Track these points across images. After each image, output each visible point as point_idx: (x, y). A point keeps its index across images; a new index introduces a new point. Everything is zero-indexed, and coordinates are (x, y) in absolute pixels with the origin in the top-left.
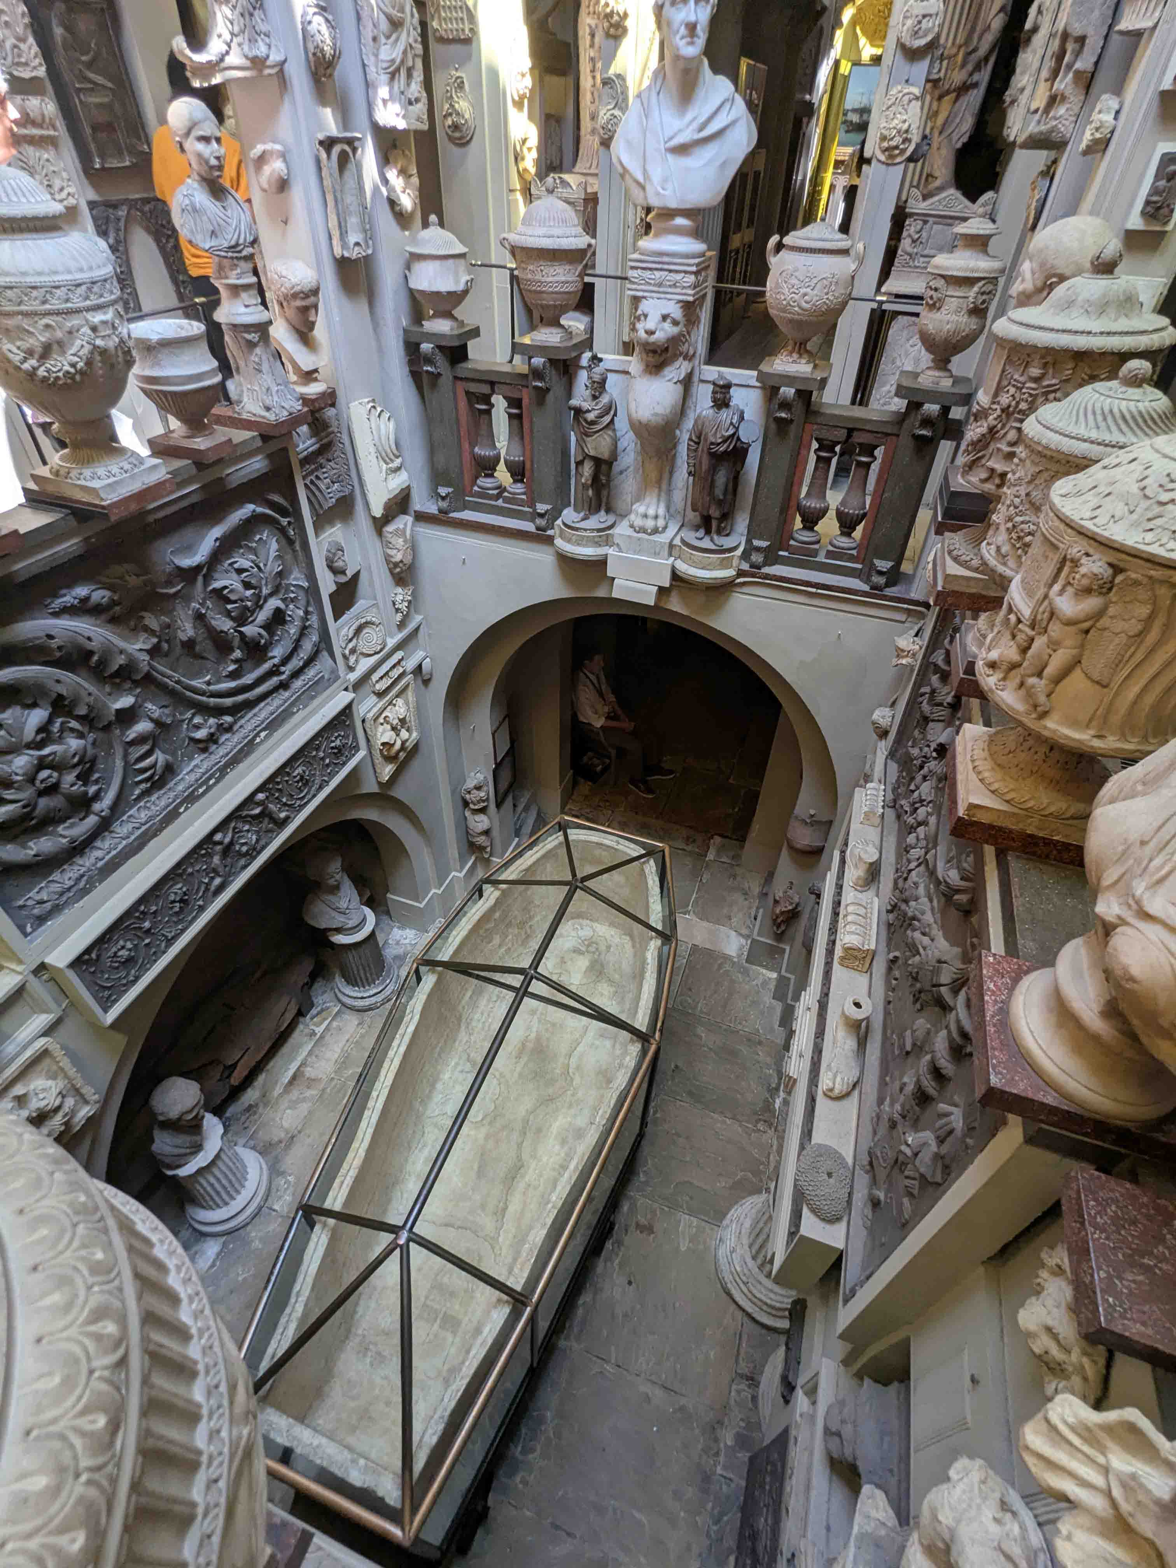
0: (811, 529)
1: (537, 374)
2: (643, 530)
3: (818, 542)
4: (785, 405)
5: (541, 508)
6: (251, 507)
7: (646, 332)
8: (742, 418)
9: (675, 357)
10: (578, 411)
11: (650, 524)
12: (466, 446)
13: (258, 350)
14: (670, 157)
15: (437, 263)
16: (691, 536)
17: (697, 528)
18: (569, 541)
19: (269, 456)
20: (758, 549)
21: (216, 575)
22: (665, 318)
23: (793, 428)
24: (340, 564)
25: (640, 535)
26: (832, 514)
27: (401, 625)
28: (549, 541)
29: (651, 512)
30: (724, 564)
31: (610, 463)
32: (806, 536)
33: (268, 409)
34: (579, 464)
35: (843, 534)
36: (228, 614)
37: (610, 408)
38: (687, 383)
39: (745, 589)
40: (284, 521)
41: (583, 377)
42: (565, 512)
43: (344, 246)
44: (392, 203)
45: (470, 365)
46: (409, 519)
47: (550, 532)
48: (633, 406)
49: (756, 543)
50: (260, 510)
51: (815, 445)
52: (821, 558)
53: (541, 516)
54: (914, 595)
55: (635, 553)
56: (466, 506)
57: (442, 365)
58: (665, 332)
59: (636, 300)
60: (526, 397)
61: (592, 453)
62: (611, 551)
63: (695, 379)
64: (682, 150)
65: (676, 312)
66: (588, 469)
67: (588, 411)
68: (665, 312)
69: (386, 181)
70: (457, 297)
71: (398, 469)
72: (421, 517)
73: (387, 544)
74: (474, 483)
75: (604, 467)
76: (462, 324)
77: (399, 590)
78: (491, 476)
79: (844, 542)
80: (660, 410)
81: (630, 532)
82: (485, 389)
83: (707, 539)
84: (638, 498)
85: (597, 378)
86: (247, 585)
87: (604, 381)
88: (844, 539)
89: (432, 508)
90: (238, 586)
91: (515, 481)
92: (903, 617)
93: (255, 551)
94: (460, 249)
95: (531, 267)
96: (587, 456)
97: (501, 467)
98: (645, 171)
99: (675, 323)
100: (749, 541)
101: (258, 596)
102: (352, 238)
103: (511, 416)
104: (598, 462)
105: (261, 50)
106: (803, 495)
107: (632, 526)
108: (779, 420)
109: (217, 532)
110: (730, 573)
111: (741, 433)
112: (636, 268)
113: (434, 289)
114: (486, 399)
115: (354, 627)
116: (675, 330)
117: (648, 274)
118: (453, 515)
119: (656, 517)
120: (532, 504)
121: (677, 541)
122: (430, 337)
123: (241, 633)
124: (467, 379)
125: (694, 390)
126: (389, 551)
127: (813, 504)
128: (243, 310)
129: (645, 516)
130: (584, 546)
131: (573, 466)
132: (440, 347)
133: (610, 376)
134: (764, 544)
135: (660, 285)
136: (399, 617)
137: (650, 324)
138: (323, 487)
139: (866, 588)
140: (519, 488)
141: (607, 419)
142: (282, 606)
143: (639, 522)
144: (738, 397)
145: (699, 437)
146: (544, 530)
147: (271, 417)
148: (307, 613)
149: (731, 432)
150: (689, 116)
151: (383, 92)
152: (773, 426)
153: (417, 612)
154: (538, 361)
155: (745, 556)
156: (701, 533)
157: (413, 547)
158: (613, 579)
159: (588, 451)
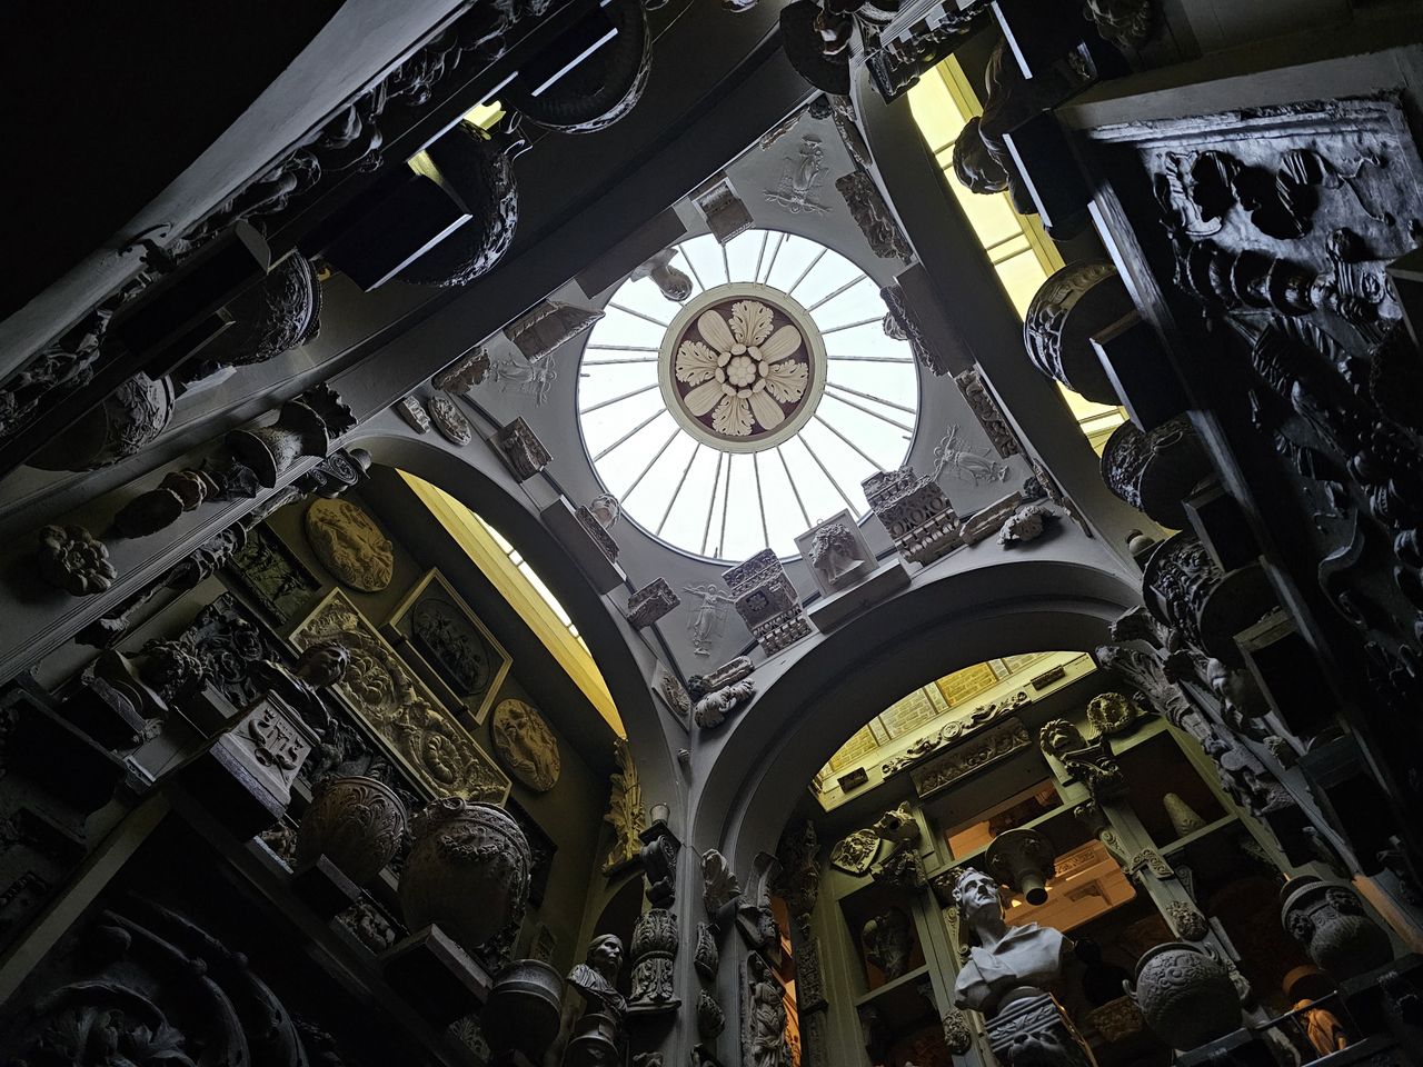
14: (998, 956)
58: (1040, 1044)
64: (1006, 947)
65: (1048, 1033)
98: (979, 971)
99: (1051, 1041)
105: (664, 995)
116: (1054, 1047)
117: (1008, 1026)
135: (1023, 1027)
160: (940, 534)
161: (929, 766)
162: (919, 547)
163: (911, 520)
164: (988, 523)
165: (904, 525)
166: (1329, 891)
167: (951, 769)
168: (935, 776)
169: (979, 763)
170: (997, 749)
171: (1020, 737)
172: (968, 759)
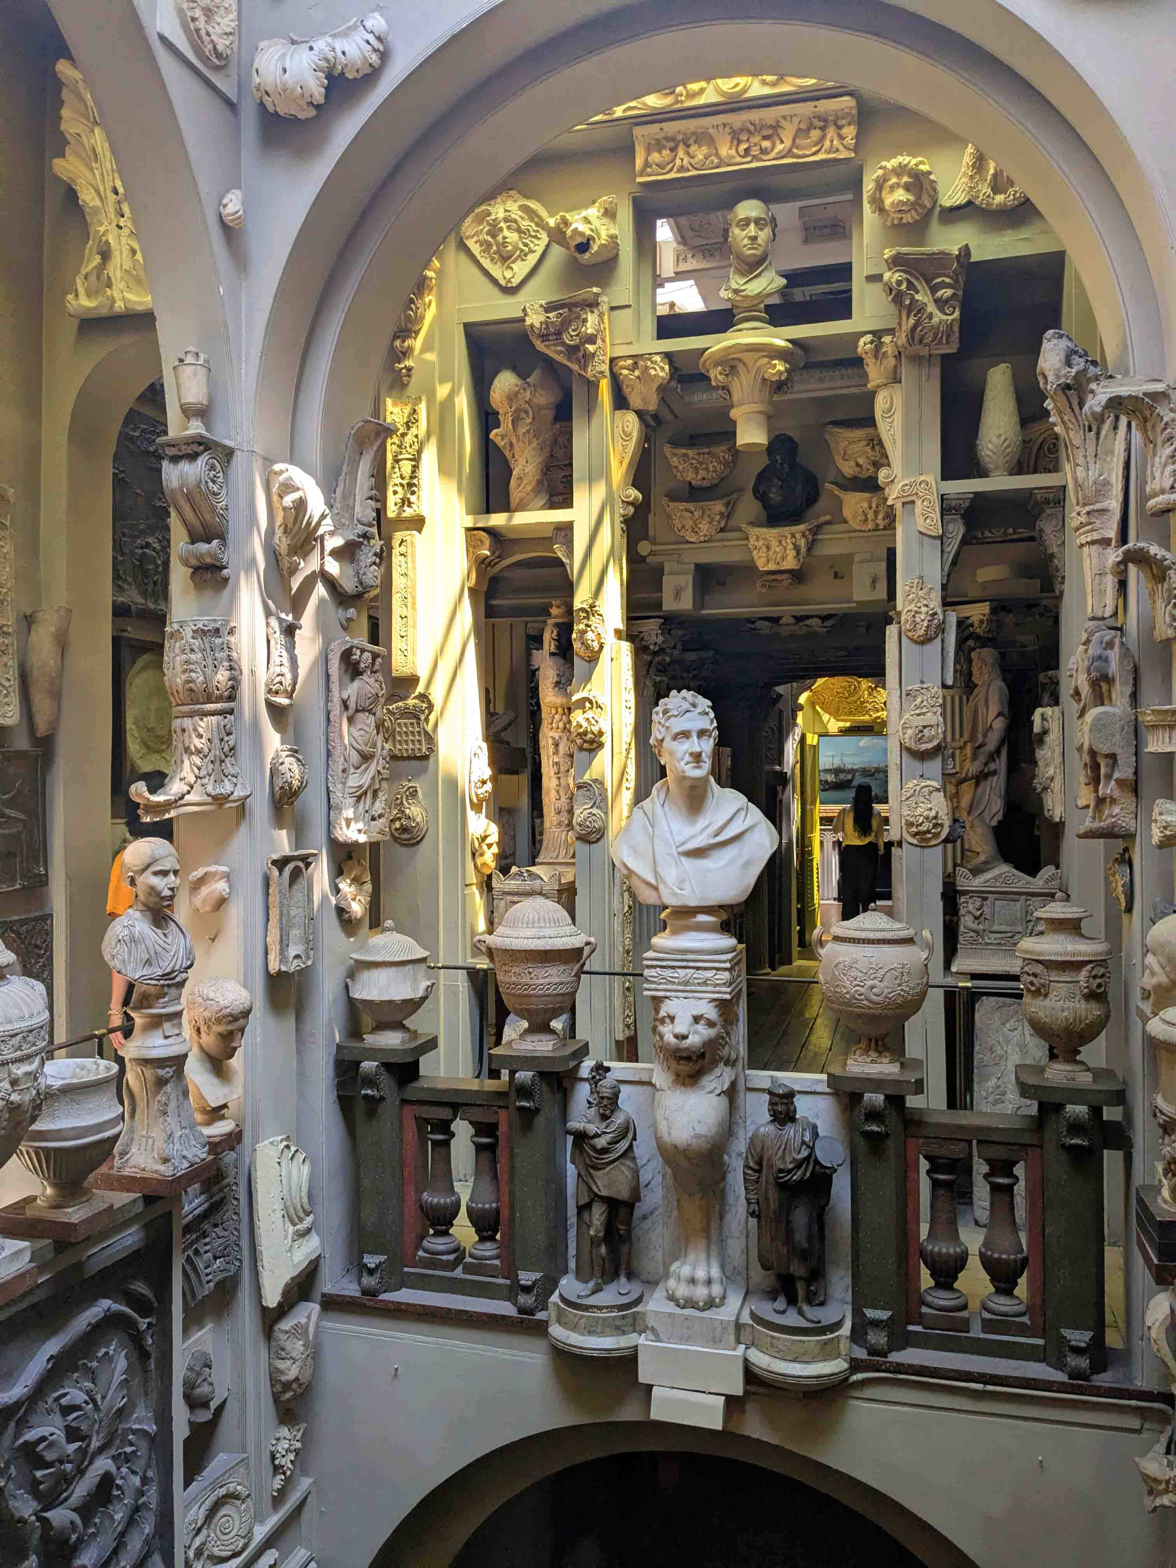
0: (949, 1287)
1: (523, 1091)
2: (690, 1303)
3: (965, 1307)
4: (873, 1115)
5: (526, 1277)
6: (106, 1303)
7: (676, 1036)
8: (815, 1135)
9: (714, 1063)
10: (581, 1138)
11: (701, 1293)
12: (410, 1191)
13: (169, 1088)
14: (683, 859)
15: (392, 971)
16: (767, 1309)
17: (772, 1295)
18: (574, 1328)
19: (146, 1227)
20: (876, 1324)
21: (34, 1419)
22: (697, 1019)
23: (891, 1143)
24: (205, 1389)
25: (688, 1312)
26: (974, 1263)
27: (278, 1500)
28: (541, 1329)
29: (701, 1274)
30: (828, 1352)
31: (630, 1205)
32: (943, 1299)
33: (166, 1161)
34: (583, 1209)
35: (999, 1291)
36: (34, 1488)
37: (627, 1130)
38: (731, 1093)
39: (868, 1393)
40: (143, 1323)
41: (583, 1091)
42: (563, 1282)
43: (283, 959)
44: (341, 911)
45: (423, 1084)
46: (313, 1308)
47: (540, 1316)
48: (663, 1127)
49: (870, 1313)
50: (116, 1307)
51: (924, 1165)
52: (976, 1332)
53: (527, 1289)
54: (1141, 1384)
55: (681, 1341)
56: (405, 1282)
57: (387, 1085)
58: (698, 1036)
59: (657, 1001)
60: (503, 1119)
61: (604, 1193)
62: (642, 1340)
63: (741, 1086)
64: (698, 853)
65: (711, 1013)
66: (598, 1215)
67: (597, 1136)
68: (696, 1012)
69: (338, 891)
70: (412, 1006)
71: (308, 1231)
72: (331, 1304)
73: (276, 1351)
74: (418, 1246)
75: (623, 1212)
76: (415, 1034)
77: (284, 1432)
78: (446, 1233)
79: (1003, 1304)
80: (702, 1130)
81: (671, 1308)
82: (443, 1113)
83: (792, 1314)
84: (676, 1254)
85: (607, 1092)
86: (73, 1434)
87: (616, 1095)
88: (1002, 1300)
89: (351, 1289)
90: (60, 1435)
91: (482, 1240)
92: (1135, 1423)
93: (92, 1375)
94: (421, 953)
95: (517, 970)
96: (595, 1197)
97: (462, 1219)
98: (656, 873)
99: (711, 1024)
100: (857, 1312)
101: (82, 1451)
102: (292, 952)
103: (479, 1148)
104: (612, 1203)
105: (227, 787)
106: (924, 1234)
107: (672, 1298)
108: (868, 1135)
109: (53, 1346)
110: (839, 1365)
111: (819, 1154)
112: (655, 967)
113: (386, 998)
114: (444, 1127)
115: (208, 1504)
116: (712, 1032)
117: (668, 973)
118: (384, 1297)
119: (709, 1282)
120: (510, 1272)
121: (746, 1318)
122: (373, 1053)
123: (45, 1522)
124: (418, 1102)
125: (740, 1101)
126: (281, 1365)
127: (942, 1248)
128: (161, 1041)
129: (692, 1281)
130: (602, 1334)
131: (572, 1211)
132: (387, 1066)
133: (624, 1088)
134: (883, 1315)
135: (686, 983)
136: (278, 1482)
137: (681, 1027)
138: (201, 1265)
139: (1060, 1377)
140: (488, 1250)
141: (623, 1145)
142: (113, 1469)
143: (682, 1291)
144: (803, 1107)
145: (760, 1163)
146: (531, 1312)
147: (166, 1170)
148: (145, 1481)
149: (804, 1153)
150: (701, 823)
151: (349, 813)
152: (862, 1143)
153: (305, 1473)
154: (524, 1076)
155: (857, 1336)
156: (781, 1303)
157: (315, 1353)
158: (649, 1387)
159: (596, 1190)
161: (671, 128)
166: (1089, 967)
167: (705, 149)
168: (673, 150)
169: (755, 158)
170: (794, 145)
171: (841, 138)
172: (740, 142)
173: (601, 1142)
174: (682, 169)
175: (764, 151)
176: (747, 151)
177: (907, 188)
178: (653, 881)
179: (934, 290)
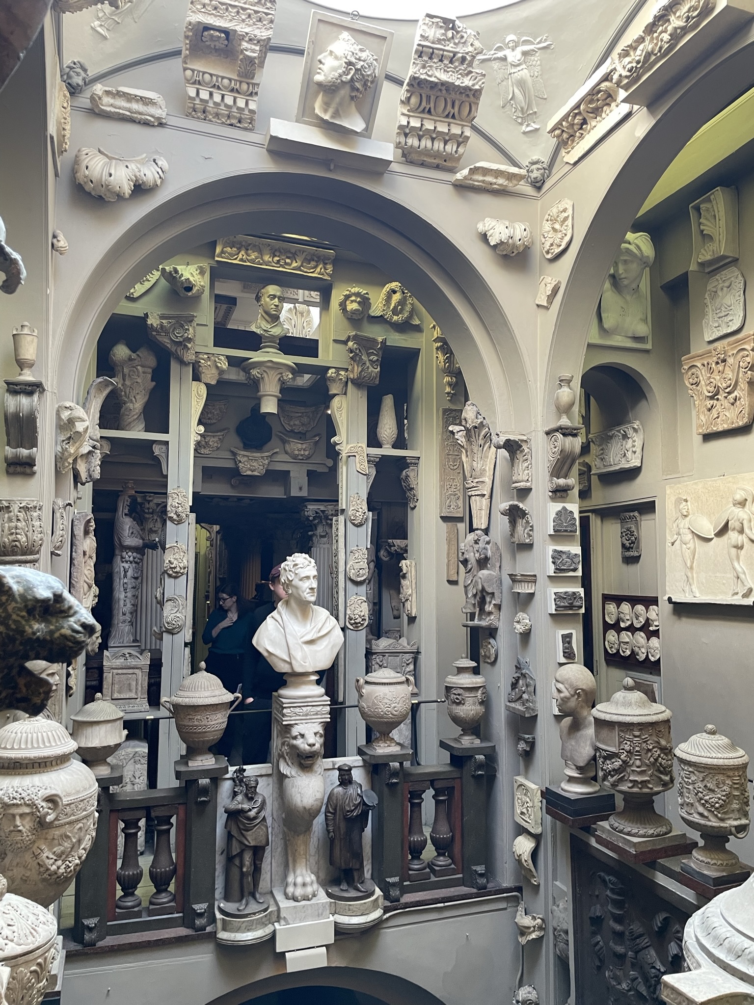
0: (418, 858)
1: (204, 791)
2: (303, 898)
4: (393, 774)
5: (197, 908)
8: (361, 789)
12: (113, 871)
14: (304, 646)
20: (393, 885)
22: (316, 734)
23: (399, 788)
25: (304, 903)
28: (213, 935)
30: (373, 906)
31: (263, 848)
32: (417, 864)
35: (439, 855)
39: (390, 924)
41: (226, 786)
47: (210, 929)
49: (390, 880)
51: (408, 796)
52: (433, 878)
53: (200, 916)
54: (506, 884)
55: (301, 921)
56: (109, 932)
61: (253, 844)
62: (277, 926)
65: (321, 730)
66: (248, 858)
67: (250, 810)
74: (116, 905)
75: (260, 854)
76: (113, 769)
78: (133, 894)
79: (442, 861)
81: (293, 903)
83: (351, 890)
85: (253, 784)
88: (441, 859)
91: (159, 892)
92: (503, 905)
94: (119, 714)
95: (199, 717)
96: (244, 847)
97: (145, 881)
99: (321, 736)
103: (161, 833)
104: (254, 850)
107: (291, 898)
108: (390, 785)
110: (377, 914)
111: (365, 799)
112: (286, 707)
113: (106, 745)
117: (297, 710)
118: (100, 944)
119: (311, 884)
120: (185, 907)
124: (124, 810)
127: (416, 838)
129: (302, 884)
130: (255, 929)
134: (396, 879)
135: (307, 715)
137: (311, 740)
139: (475, 891)
140: (166, 897)
145: (335, 809)
146: (203, 929)
149: (359, 800)
152: (385, 790)
154: (205, 781)
155: (384, 894)
156: (344, 886)
158: (283, 954)
159: (247, 843)
160: (442, 145)
162: (416, 143)
163: (432, 105)
164: (483, 181)
165: (424, 104)
166: (481, 689)
167: (256, 254)
168: (239, 250)
169: (281, 266)
170: (302, 266)
171: (325, 269)
172: (275, 256)
173: (252, 813)
174: (241, 260)
175: (286, 264)
176: (278, 261)
177: (359, 303)
178: (288, 660)
179: (369, 355)
